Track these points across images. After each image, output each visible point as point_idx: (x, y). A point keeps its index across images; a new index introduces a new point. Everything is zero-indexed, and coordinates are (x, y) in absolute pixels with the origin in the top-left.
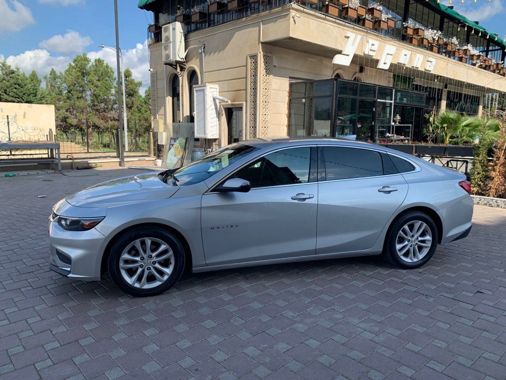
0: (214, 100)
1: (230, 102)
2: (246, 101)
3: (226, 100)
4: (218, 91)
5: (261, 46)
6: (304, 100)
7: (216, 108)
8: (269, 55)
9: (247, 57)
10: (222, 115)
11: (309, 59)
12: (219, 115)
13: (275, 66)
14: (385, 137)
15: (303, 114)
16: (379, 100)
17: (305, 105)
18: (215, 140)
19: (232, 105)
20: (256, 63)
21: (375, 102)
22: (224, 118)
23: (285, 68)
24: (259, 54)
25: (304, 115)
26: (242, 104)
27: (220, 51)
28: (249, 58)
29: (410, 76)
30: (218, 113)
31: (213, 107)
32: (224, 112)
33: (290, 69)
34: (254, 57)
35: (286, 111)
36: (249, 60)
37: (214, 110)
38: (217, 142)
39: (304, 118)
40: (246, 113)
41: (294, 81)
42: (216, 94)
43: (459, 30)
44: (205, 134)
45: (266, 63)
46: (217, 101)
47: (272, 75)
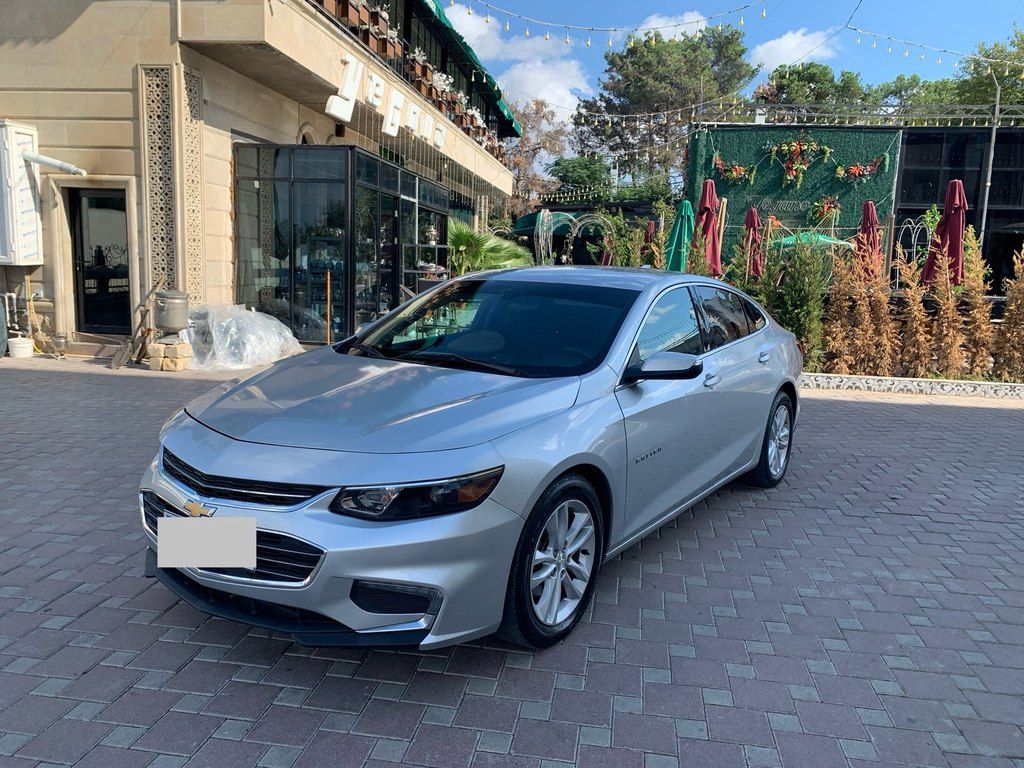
0: (28, 164)
1: (85, 174)
2: (139, 176)
3: (73, 168)
4: (36, 144)
5: (179, 50)
6: (257, 184)
7: (34, 187)
8: (195, 73)
9: (135, 70)
10: (56, 205)
11: (262, 96)
12: (42, 204)
13: (205, 102)
14: (416, 268)
15: (256, 214)
16: (402, 197)
17: (258, 194)
18: (31, 269)
19: (91, 181)
20: (166, 86)
21: (397, 198)
22: (60, 215)
23: (222, 108)
24: (175, 67)
25: (258, 217)
26: (126, 183)
27: (37, 41)
28: (141, 73)
29: (397, 150)
30: (38, 201)
31: (26, 183)
32: (59, 198)
33: (232, 113)
34: (161, 74)
35: (228, 205)
36: (143, 79)
37: (29, 192)
38: (38, 275)
39: (259, 222)
40: (140, 203)
41: (241, 140)
42: (33, 151)
43: (473, 79)
44: (5, 254)
45: (190, 90)
46: (36, 169)
47: (202, 122)
